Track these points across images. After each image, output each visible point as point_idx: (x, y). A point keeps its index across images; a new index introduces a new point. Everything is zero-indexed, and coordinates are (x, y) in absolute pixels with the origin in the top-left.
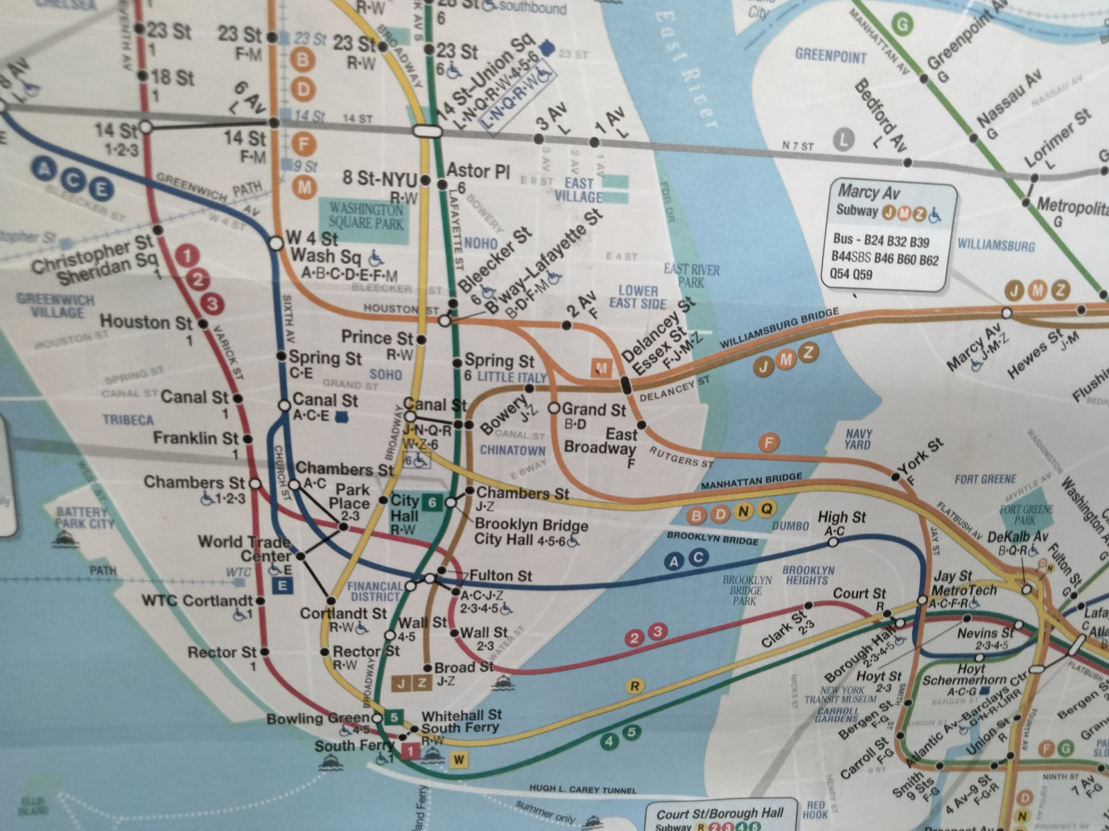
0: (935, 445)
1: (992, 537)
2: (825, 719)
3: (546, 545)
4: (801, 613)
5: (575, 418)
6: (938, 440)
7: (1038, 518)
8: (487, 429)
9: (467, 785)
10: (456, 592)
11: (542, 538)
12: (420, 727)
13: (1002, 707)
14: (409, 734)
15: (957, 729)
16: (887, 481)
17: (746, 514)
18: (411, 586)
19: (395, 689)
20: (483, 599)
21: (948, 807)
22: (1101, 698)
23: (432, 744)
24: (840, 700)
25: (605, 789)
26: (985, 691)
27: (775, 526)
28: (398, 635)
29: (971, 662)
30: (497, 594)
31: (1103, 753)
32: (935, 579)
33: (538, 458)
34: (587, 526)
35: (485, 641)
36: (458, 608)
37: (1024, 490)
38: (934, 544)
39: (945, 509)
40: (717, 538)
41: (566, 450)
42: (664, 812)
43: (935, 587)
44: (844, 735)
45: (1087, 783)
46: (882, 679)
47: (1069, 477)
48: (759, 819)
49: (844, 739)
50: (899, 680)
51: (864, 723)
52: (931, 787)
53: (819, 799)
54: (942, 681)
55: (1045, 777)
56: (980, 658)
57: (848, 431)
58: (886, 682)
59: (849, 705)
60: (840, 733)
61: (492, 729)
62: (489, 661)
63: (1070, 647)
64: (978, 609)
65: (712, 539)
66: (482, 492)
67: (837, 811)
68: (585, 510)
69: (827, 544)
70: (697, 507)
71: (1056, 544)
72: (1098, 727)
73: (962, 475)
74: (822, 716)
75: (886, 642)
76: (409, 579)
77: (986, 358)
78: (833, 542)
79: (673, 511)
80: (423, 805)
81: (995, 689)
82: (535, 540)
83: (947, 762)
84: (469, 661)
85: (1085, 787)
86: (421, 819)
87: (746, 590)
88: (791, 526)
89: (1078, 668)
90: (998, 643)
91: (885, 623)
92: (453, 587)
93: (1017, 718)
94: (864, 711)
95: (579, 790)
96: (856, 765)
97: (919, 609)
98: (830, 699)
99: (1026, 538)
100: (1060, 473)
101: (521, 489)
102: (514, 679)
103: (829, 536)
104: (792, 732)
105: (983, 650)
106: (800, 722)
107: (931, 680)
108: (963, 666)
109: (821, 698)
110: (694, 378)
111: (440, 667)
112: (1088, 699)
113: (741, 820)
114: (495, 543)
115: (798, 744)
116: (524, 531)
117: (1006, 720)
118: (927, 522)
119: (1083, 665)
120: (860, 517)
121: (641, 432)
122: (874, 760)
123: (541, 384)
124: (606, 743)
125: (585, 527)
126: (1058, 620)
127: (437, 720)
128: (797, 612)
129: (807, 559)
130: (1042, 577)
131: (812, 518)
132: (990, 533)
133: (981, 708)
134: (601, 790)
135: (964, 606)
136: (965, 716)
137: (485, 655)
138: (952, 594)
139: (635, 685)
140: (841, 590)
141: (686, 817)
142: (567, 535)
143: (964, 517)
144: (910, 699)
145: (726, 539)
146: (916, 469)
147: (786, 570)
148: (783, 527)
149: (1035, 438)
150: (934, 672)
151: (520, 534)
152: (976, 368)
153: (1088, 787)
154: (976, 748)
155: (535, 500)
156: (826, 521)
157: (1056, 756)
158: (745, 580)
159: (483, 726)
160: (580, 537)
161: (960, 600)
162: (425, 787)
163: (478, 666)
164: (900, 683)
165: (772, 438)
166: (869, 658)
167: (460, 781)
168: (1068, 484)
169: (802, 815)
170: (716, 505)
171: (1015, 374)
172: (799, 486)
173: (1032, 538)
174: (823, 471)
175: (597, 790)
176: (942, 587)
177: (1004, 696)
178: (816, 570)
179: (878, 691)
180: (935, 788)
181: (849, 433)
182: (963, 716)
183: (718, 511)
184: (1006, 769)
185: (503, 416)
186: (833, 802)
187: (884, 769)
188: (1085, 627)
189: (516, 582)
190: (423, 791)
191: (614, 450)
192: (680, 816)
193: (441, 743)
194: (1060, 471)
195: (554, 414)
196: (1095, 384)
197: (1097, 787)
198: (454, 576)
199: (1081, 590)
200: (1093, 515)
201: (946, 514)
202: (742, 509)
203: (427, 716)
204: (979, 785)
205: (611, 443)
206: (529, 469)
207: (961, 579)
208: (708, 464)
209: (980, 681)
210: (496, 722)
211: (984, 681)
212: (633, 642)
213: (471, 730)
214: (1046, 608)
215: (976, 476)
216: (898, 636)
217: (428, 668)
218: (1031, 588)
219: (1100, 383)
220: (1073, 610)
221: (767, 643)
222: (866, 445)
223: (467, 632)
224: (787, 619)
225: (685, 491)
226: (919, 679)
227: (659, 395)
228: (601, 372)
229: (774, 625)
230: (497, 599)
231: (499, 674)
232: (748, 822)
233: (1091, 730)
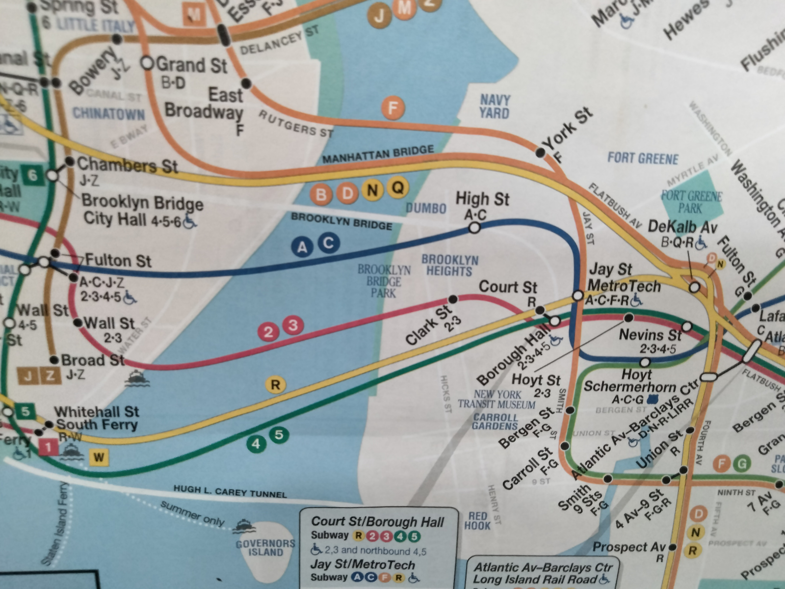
0: (583, 115)
1: (654, 225)
2: (482, 426)
3: (160, 225)
4: (446, 308)
5: (173, 74)
6: (586, 110)
7: (705, 206)
8: (77, 88)
9: (109, 483)
10: (73, 278)
11: (155, 218)
12: (54, 422)
13: (673, 417)
14: (44, 429)
15: (625, 441)
16: (530, 157)
17: (375, 193)
18: (25, 270)
19: (22, 382)
20: (103, 287)
21: (617, 522)
22: (778, 409)
23: (70, 441)
24: (496, 404)
25: (253, 492)
26: (653, 400)
27: (409, 208)
28: (18, 323)
29: (636, 367)
30: (118, 281)
31: (781, 469)
32: (591, 272)
33: (136, 123)
34: (202, 205)
35: (112, 332)
36: (78, 297)
37: (688, 173)
38: (587, 232)
39: (598, 192)
40: (346, 221)
41: (168, 115)
42: (319, 518)
43: (591, 281)
44: (505, 443)
45: (764, 500)
46: (540, 384)
47: (739, 161)
48: (418, 528)
49: (505, 448)
50: (558, 384)
51: (525, 431)
52: (599, 500)
53: (482, 511)
54: (605, 387)
55: (720, 493)
56: (645, 362)
57: (483, 96)
58: (544, 387)
59: (507, 411)
60: (500, 442)
61: (130, 427)
62: (119, 354)
63: (745, 353)
64: (640, 307)
65: (342, 222)
66: (84, 163)
67: (500, 522)
68: (198, 185)
69: (468, 230)
70: (322, 184)
71: (726, 237)
72: (776, 442)
73: (615, 152)
74: (479, 423)
75: (540, 341)
76: (21, 262)
77: (637, 13)
78: (475, 227)
79: (295, 189)
80: (65, 501)
81: (664, 397)
82: (149, 219)
83: (615, 475)
84: (97, 354)
85: (762, 504)
86: (63, 515)
87: (383, 281)
88: (427, 208)
89: (754, 377)
90: (665, 346)
91: (538, 321)
92: (69, 272)
93: (690, 430)
94: (524, 417)
95: (225, 492)
96: (518, 475)
97: (574, 306)
98: (484, 404)
99: (693, 228)
100: (728, 155)
101: (124, 160)
102: (148, 375)
103: (469, 220)
104: (449, 439)
105: (648, 354)
106: (457, 428)
107: (593, 385)
108: (627, 371)
109: (475, 402)
110: (300, 28)
111: (67, 360)
112: (764, 411)
113: (400, 528)
114: (107, 224)
115: (457, 452)
116: (135, 210)
117: (678, 432)
118: (579, 207)
119: (758, 373)
120: (502, 199)
121: (246, 92)
122: (537, 471)
123: (129, 34)
124: (253, 445)
125: (199, 205)
126: (731, 323)
127: (71, 415)
128: (441, 307)
129: (448, 247)
130: (712, 274)
131: (450, 200)
132: (651, 221)
133: (650, 418)
134: (249, 493)
135: (624, 303)
136: (633, 427)
137: (113, 347)
138: (611, 290)
139: (275, 384)
140: (487, 282)
141: (343, 524)
142: (182, 214)
143: (621, 201)
144: (572, 406)
145: (357, 222)
146: (563, 144)
147: (425, 258)
148: (417, 209)
149: (698, 113)
150: (596, 377)
151: (131, 213)
152: (626, 24)
153: (765, 503)
154: (646, 461)
155: (141, 173)
156: (464, 203)
157: (731, 471)
158: (382, 269)
159: (121, 424)
160: (196, 216)
161: (620, 297)
162: (65, 484)
163: (107, 359)
164: (559, 388)
165: (396, 103)
166: (523, 360)
167: (101, 479)
168: (738, 167)
169: (463, 526)
170: (341, 182)
171: (672, 35)
172: (431, 161)
173: (699, 229)
174: (457, 144)
175: (244, 493)
176: (599, 281)
177: (675, 405)
178: (458, 260)
179: (536, 396)
180: (603, 502)
181: (484, 99)
182: (631, 426)
183: (345, 189)
184: (678, 484)
185: (92, 73)
186: (496, 513)
187: (548, 479)
188: (761, 331)
189: (134, 267)
190: (64, 487)
191: (219, 114)
192: (335, 522)
193: (79, 440)
194: (728, 152)
195: (148, 70)
196: (766, 50)
197: (775, 504)
198: (68, 260)
199: (756, 289)
200: (767, 205)
201: (599, 197)
202: (370, 187)
203: (60, 411)
204: (650, 500)
205: (216, 105)
206: (130, 136)
207: (619, 273)
208: (328, 133)
209: (646, 388)
210: (134, 419)
211: (651, 388)
212: (267, 336)
213: (109, 427)
214: (717, 309)
215: (632, 154)
216: (553, 336)
217: (54, 360)
218: (699, 285)
219: (773, 48)
220: (747, 312)
221: (412, 340)
222: (504, 114)
223: (91, 322)
224: (431, 313)
225: (305, 165)
226: (580, 384)
227: (262, 47)
228: (194, 18)
229: (417, 321)
230: (118, 286)
231: (132, 369)
232: (408, 531)
233: (768, 445)
